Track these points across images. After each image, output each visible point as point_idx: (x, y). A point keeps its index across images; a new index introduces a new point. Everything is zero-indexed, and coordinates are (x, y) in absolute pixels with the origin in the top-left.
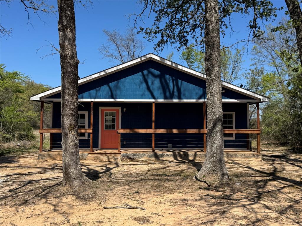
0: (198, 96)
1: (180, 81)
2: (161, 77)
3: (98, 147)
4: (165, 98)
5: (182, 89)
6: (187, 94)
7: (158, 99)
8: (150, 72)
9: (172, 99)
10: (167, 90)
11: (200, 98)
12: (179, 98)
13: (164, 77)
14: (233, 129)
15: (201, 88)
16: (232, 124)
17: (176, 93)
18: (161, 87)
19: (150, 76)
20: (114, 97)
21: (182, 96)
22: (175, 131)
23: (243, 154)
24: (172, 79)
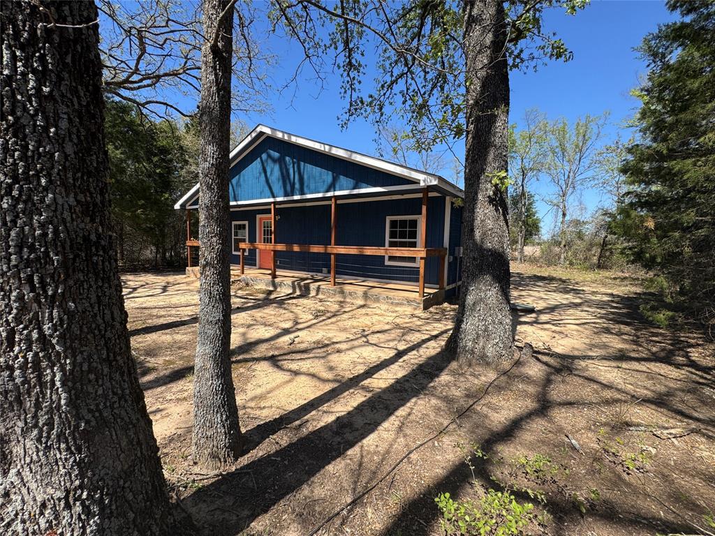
0: (325, 187)
1: (302, 163)
2: (280, 161)
3: (255, 265)
4: (286, 195)
5: (306, 177)
6: (312, 186)
7: (277, 197)
8: (269, 156)
9: (293, 195)
10: (287, 181)
11: (328, 191)
12: (302, 193)
13: (284, 160)
14: (415, 247)
15: (330, 172)
16: (415, 238)
17: (297, 186)
18: (280, 178)
19: (269, 161)
20: (237, 198)
21: (306, 190)
22: (296, 248)
23: (387, 297)
24: (293, 162)
